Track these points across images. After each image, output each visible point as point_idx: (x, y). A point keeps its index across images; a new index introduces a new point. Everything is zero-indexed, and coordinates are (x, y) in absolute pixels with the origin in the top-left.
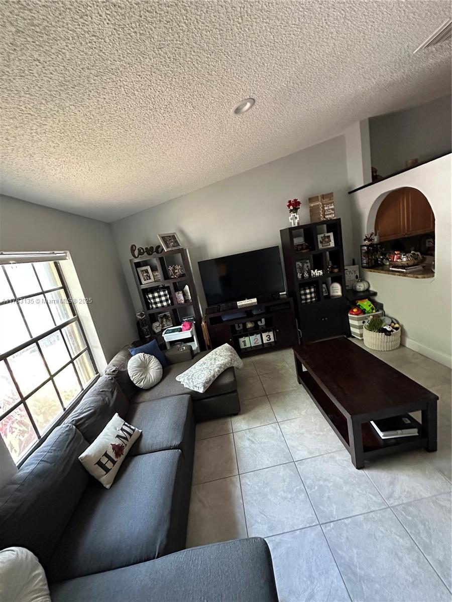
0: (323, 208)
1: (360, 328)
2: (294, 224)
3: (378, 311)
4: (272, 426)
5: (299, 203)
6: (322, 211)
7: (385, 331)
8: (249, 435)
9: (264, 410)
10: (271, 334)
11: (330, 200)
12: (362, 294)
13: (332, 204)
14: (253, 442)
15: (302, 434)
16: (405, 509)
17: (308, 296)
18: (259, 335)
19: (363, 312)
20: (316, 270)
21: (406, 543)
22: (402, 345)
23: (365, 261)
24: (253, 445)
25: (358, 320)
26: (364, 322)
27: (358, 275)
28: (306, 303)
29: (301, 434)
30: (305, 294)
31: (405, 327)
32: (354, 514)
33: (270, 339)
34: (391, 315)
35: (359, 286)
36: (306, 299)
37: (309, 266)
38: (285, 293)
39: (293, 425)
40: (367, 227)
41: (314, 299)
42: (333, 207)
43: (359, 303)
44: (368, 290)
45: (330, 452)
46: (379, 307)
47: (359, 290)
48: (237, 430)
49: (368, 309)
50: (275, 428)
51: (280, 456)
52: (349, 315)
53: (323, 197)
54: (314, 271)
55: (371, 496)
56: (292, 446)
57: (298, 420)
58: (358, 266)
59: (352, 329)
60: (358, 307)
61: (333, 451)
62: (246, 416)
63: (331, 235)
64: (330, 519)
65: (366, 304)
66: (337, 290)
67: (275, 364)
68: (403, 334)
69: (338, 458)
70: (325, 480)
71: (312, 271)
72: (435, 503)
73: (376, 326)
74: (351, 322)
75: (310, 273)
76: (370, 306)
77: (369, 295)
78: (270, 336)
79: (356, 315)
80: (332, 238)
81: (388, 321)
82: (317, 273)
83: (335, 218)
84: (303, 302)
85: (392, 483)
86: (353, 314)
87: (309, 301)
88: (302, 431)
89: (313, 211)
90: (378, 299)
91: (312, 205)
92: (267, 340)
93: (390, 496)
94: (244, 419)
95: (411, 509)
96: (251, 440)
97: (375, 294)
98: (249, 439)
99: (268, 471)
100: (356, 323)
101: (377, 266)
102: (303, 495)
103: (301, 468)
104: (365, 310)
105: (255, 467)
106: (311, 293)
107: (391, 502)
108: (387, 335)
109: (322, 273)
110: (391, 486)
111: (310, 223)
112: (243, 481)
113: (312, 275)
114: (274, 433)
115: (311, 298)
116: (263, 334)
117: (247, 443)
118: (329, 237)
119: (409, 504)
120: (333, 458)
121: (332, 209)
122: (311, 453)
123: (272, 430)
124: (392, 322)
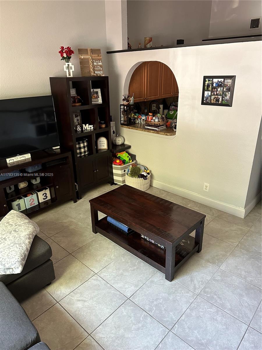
0: (93, 62)
1: (123, 175)
2: (69, 75)
3: (133, 161)
4: (92, 279)
5: (73, 52)
6: (92, 66)
7: (143, 176)
8: (76, 297)
9: (75, 268)
10: (48, 192)
11: (98, 56)
12: (120, 148)
13: (100, 61)
14: (85, 301)
15: (122, 274)
16: (205, 292)
17: (83, 150)
18: (36, 194)
19: (124, 162)
20: (87, 125)
21: (213, 310)
22: (151, 186)
23: (122, 119)
24: (86, 304)
25: (121, 169)
26: (125, 171)
27: (115, 131)
28: (81, 157)
29: (121, 274)
30: (80, 148)
31: (153, 172)
32: (184, 310)
33: (47, 197)
34: (142, 164)
35: (119, 141)
36: (81, 153)
37: (79, 120)
38: (59, 147)
39: (110, 270)
40: (123, 89)
41: (87, 153)
42: (101, 64)
43: (119, 155)
44: (123, 144)
45: (148, 278)
46: (133, 157)
47: (118, 144)
48: (60, 299)
49: (127, 159)
50: (97, 280)
51: (115, 300)
52: (113, 166)
53: (93, 51)
54: (86, 126)
55: (186, 294)
56: (120, 288)
57: (112, 264)
58: (114, 122)
59: (115, 178)
60: (119, 158)
61: (150, 277)
62: (61, 280)
63: (99, 90)
64: (174, 323)
65: (124, 156)
66: (103, 144)
67: (61, 222)
68: (152, 177)
69: (156, 280)
70: (156, 300)
71: (84, 125)
72: (215, 280)
73: (136, 172)
74: (114, 171)
75: (82, 127)
76: (128, 157)
77: (125, 148)
78: (46, 194)
79: (119, 165)
80: (100, 94)
81: (143, 169)
82: (88, 127)
83: (104, 75)
84: (78, 156)
85: (192, 280)
86: (117, 165)
87: (83, 155)
88: (120, 272)
89: (83, 63)
90: (131, 151)
91: (82, 57)
92: (44, 199)
93: (195, 288)
94: (61, 284)
95: (207, 290)
96: (82, 300)
97: (129, 147)
98: (79, 300)
99: (113, 317)
100: (120, 172)
101: (131, 123)
102: (149, 319)
103: (136, 300)
104: (125, 160)
105: (100, 321)
106: (84, 147)
107: (197, 291)
108: (144, 179)
109: (93, 128)
110: (193, 282)
111: (81, 76)
112: (97, 338)
113: (84, 129)
114: (99, 285)
115: (85, 152)
116: (39, 193)
117: (79, 305)
118: (97, 93)
119: (205, 288)
120: (152, 282)
121: (101, 66)
122: (136, 286)
123: (95, 283)
124: (145, 169)
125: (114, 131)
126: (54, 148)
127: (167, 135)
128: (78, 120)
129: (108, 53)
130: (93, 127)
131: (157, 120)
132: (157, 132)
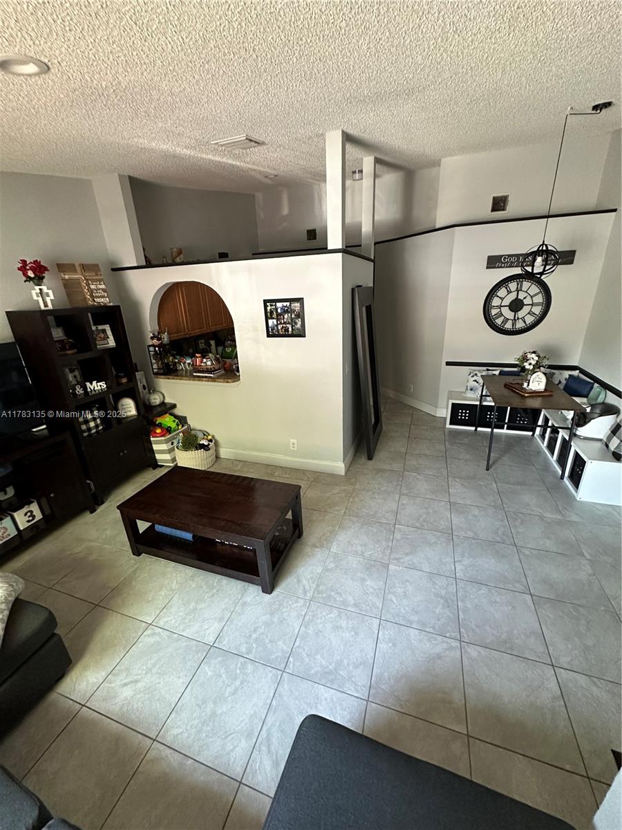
0: (88, 285)
1: (171, 451)
2: (46, 305)
3: (183, 426)
4: (146, 636)
5: (46, 269)
6: (88, 290)
7: (202, 447)
8: (118, 681)
9: (111, 627)
10: (34, 507)
11: (97, 275)
12: (159, 409)
13: (102, 283)
14: (136, 681)
15: (195, 609)
16: (319, 592)
17: (92, 424)
18: (9, 518)
19: (169, 430)
20: (94, 383)
21: (335, 612)
22: (217, 457)
23: (155, 366)
24: (140, 685)
25: (166, 442)
26: (172, 444)
27: (146, 384)
28: (90, 435)
29: (193, 610)
30: (86, 422)
31: (217, 437)
32: (296, 631)
33: (34, 517)
34: (199, 428)
35: (154, 399)
36: (89, 429)
37: (78, 377)
39: (174, 610)
40: (149, 323)
41: (101, 428)
42: (103, 286)
43: (159, 420)
44: (163, 404)
45: (237, 601)
46: (182, 420)
47: (154, 404)
48: (88, 695)
49: (173, 425)
50: (153, 634)
51: (191, 657)
52: (152, 439)
53: (85, 267)
54: (92, 384)
55: (295, 605)
56: (196, 633)
57: (175, 599)
58: (142, 372)
59: (158, 456)
60: (160, 425)
61: (239, 598)
62: (86, 660)
63: (107, 328)
64: (286, 657)
65: (168, 421)
66: (129, 408)
67: (68, 553)
68: (217, 444)
69: (249, 600)
70: (255, 630)
71: (88, 384)
72: (327, 570)
73: (191, 442)
74: (155, 447)
75: (85, 388)
76: (174, 421)
77: (167, 408)
78: (31, 512)
79: (162, 436)
80: (109, 333)
81: (201, 435)
82: (97, 386)
83: (111, 304)
84: (85, 434)
85: (299, 581)
86: (158, 437)
87: (94, 431)
88: (191, 607)
89: (70, 288)
90: (177, 411)
91: (67, 277)
92: (28, 521)
93: (305, 592)
94: (86, 668)
95: (321, 588)
96: (132, 682)
97: (174, 406)
98: (126, 685)
99: (192, 688)
100: (164, 447)
101: (170, 371)
102: (249, 666)
103: (224, 644)
104: (170, 427)
105: (171, 704)
106: (94, 419)
107: (309, 595)
108: (207, 450)
109: (105, 386)
110: (300, 584)
111: (69, 307)
112: (168, 740)
113: (89, 390)
114: (158, 642)
115: (97, 426)
116: (16, 515)
117: (127, 692)
118: (104, 331)
119: (318, 586)
120: (244, 604)
121: (104, 290)
122: (221, 620)
123: (152, 640)
124: (204, 435)
125: (144, 386)
126: (34, 430)
127: (228, 382)
128: (75, 377)
129: (113, 270)
130: (106, 384)
131: (209, 363)
132: (213, 380)
